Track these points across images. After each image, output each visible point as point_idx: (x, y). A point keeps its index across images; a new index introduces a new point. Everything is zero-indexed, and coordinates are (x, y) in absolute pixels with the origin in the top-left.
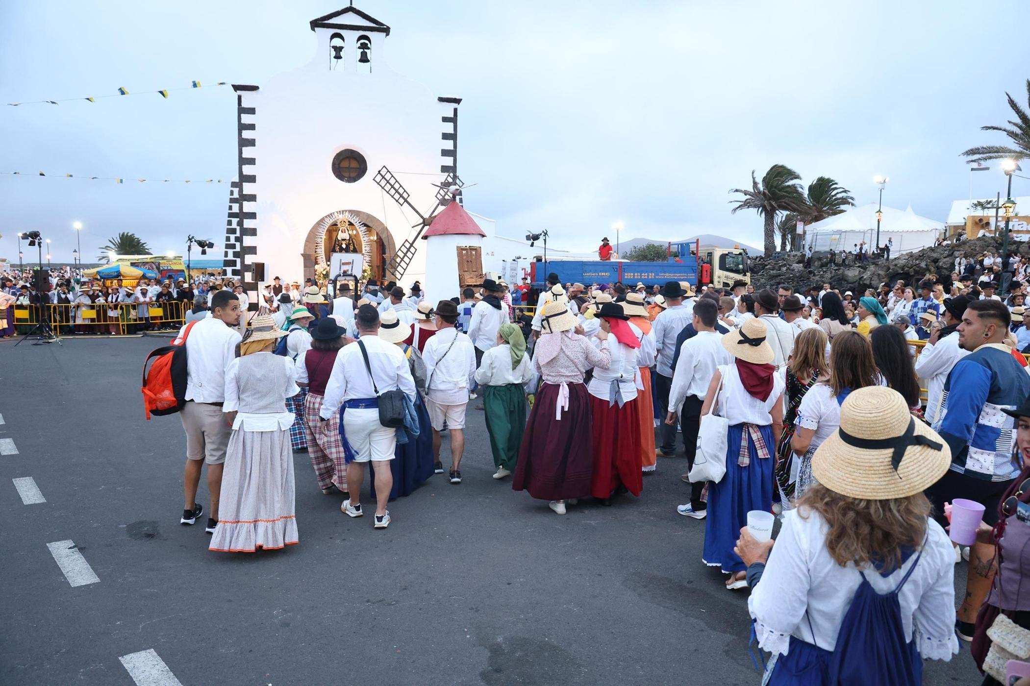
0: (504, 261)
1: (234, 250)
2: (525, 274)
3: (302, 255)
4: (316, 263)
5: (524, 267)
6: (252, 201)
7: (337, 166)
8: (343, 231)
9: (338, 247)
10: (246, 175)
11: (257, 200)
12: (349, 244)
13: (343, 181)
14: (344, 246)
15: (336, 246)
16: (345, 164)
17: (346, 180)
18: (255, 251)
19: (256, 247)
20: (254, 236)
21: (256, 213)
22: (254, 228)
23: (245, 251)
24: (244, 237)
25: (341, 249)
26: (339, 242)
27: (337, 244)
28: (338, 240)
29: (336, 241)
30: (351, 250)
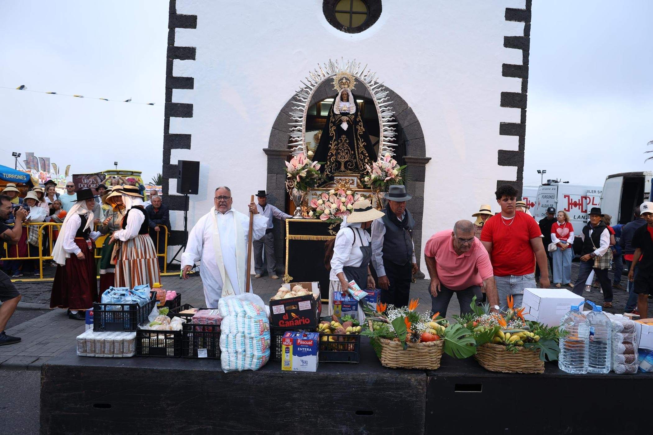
2: (569, 204)
3: (265, 151)
4: (290, 158)
5: (567, 194)
6: (189, 58)
7: (331, 6)
8: (345, 98)
9: (334, 128)
10: (181, 16)
11: (197, 57)
12: (355, 122)
13: (341, 30)
14: (345, 126)
15: (331, 125)
16: (344, 6)
17: (345, 29)
18: (188, 143)
19: (190, 136)
20: (188, 117)
21: (193, 78)
22: (188, 104)
23: (171, 142)
24: (171, 118)
25: (339, 130)
26: (336, 119)
27: (332, 122)
28: (335, 115)
29: (331, 116)
30: (359, 134)
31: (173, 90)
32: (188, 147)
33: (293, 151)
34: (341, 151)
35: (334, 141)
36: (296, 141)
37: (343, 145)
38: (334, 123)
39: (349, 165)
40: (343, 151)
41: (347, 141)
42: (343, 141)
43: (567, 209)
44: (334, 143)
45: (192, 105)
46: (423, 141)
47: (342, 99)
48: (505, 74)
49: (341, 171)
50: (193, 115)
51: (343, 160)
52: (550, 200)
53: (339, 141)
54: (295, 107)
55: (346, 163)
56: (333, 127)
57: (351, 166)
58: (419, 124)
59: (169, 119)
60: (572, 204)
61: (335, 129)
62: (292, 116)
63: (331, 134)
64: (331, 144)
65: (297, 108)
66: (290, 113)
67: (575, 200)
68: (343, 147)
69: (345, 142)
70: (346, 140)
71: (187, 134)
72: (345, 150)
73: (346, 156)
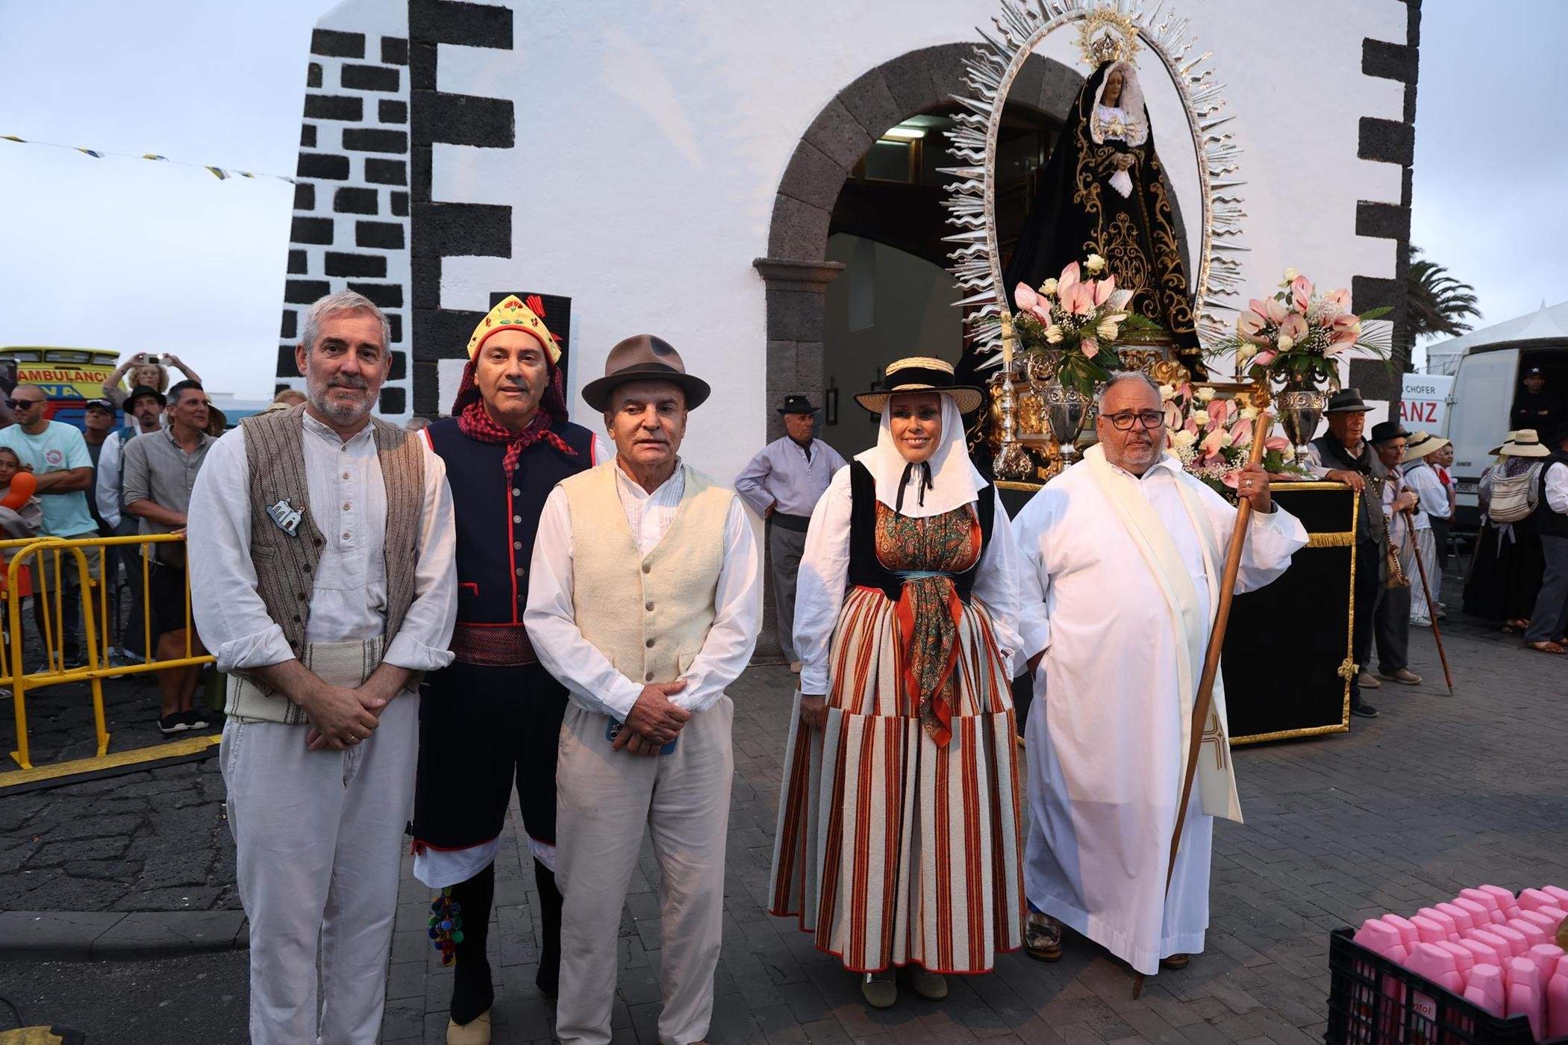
3: (759, 265)
8: (1114, 95)
9: (1095, 190)
12: (1149, 173)
14: (1123, 184)
15: (1084, 177)
18: (502, 236)
19: (507, 210)
20: (497, 146)
21: (511, 12)
22: (495, 102)
23: (440, 232)
24: (437, 147)
25: (1107, 201)
27: (1086, 168)
28: (1092, 145)
29: (1082, 149)
30: (1162, 211)
31: (440, 45)
32: (502, 248)
33: (956, 261)
34: (1121, 262)
35: (1102, 232)
36: (965, 229)
37: (1125, 243)
39: (1149, 307)
40: (1126, 263)
41: (1134, 233)
42: (1124, 231)
44: (1101, 234)
45: (510, 104)
47: (1103, 98)
48: (1368, 67)
50: (516, 140)
53: (1112, 231)
54: (961, 116)
55: (1138, 301)
56: (1095, 185)
57: (1153, 312)
59: (430, 152)
61: (1099, 191)
62: (952, 144)
63: (1092, 207)
64: (1096, 240)
65: (966, 117)
66: (946, 134)
68: (1125, 250)
69: (1129, 234)
70: (1130, 228)
71: (496, 204)
72: (1131, 259)
73: (1137, 280)
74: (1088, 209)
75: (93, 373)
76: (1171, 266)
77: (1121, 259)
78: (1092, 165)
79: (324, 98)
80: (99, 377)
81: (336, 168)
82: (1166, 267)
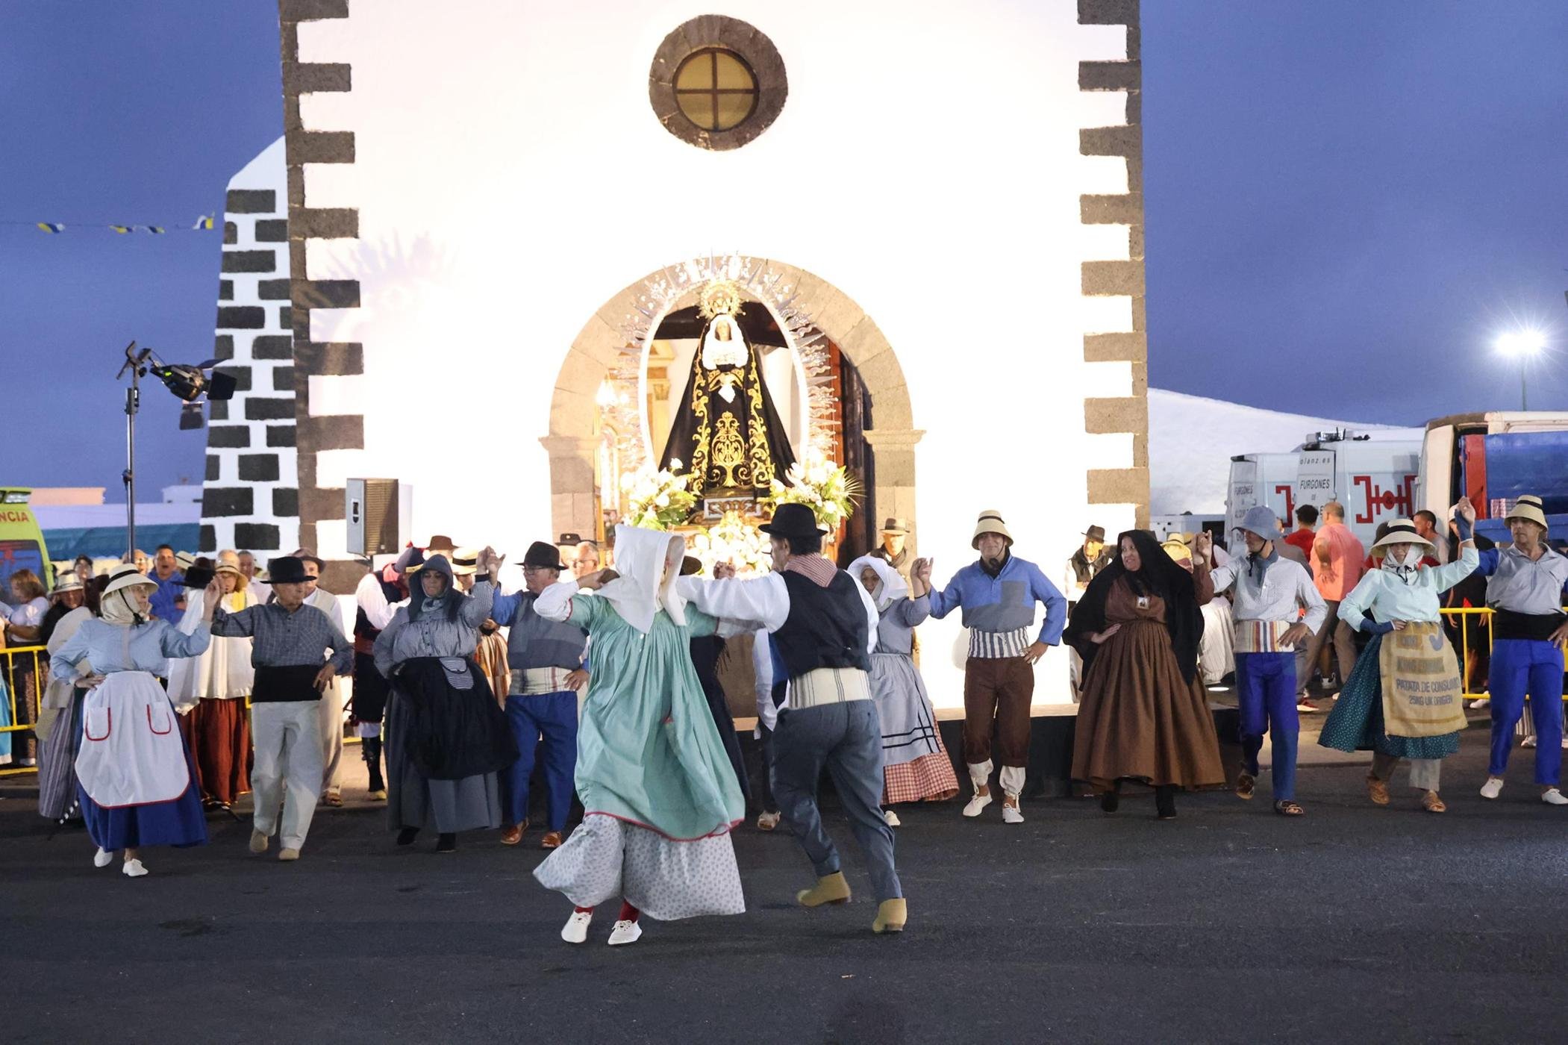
0: (1241, 459)
1: (244, 451)
2: (1370, 501)
3: (544, 441)
5: (1362, 471)
6: (343, 234)
7: (666, 85)
8: (724, 334)
9: (705, 399)
10: (316, 135)
11: (362, 230)
12: (748, 383)
13: (695, 143)
14: (728, 394)
15: (697, 392)
16: (696, 76)
17: (705, 140)
18: (358, 435)
19: (360, 418)
20: (352, 373)
21: (358, 282)
22: (350, 344)
23: (316, 436)
24: (312, 378)
25: (717, 405)
26: (710, 380)
27: (699, 387)
28: (705, 372)
29: (697, 374)
30: (755, 408)
31: (311, 310)
32: (359, 444)
34: (724, 445)
35: (706, 428)
37: (728, 432)
38: (704, 389)
39: (742, 473)
40: (727, 445)
41: (736, 424)
42: (727, 425)
43: (1365, 516)
44: (705, 431)
45: (360, 345)
46: (905, 393)
47: (718, 337)
48: (1087, 218)
49: (728, 487)
50: (365, 368)
51: (729, 466)
52: (1318, 491)
53: (719, 425)
55: (735, 470)
56: (703, 398)
57: (746, 476)
58: (893, 353)
59: (307, 382)
60: (1378, 500)
61: (707, 401)
63: (701, 412)
64: (700, 434)
67: (1385, 491)
68: (727, 437)
69: (731, 426)
70: (733, 422)
71: (352, 414)
72: (732, 442)
73: (735, 456)
74: (697, 414)
75: (6, 513)
76: (758, 444)
77: (724, 443)
78: (703, 385)
79: (240, 253)
80: (12, 516)
81: (252, 318)
82: (754, 445)
